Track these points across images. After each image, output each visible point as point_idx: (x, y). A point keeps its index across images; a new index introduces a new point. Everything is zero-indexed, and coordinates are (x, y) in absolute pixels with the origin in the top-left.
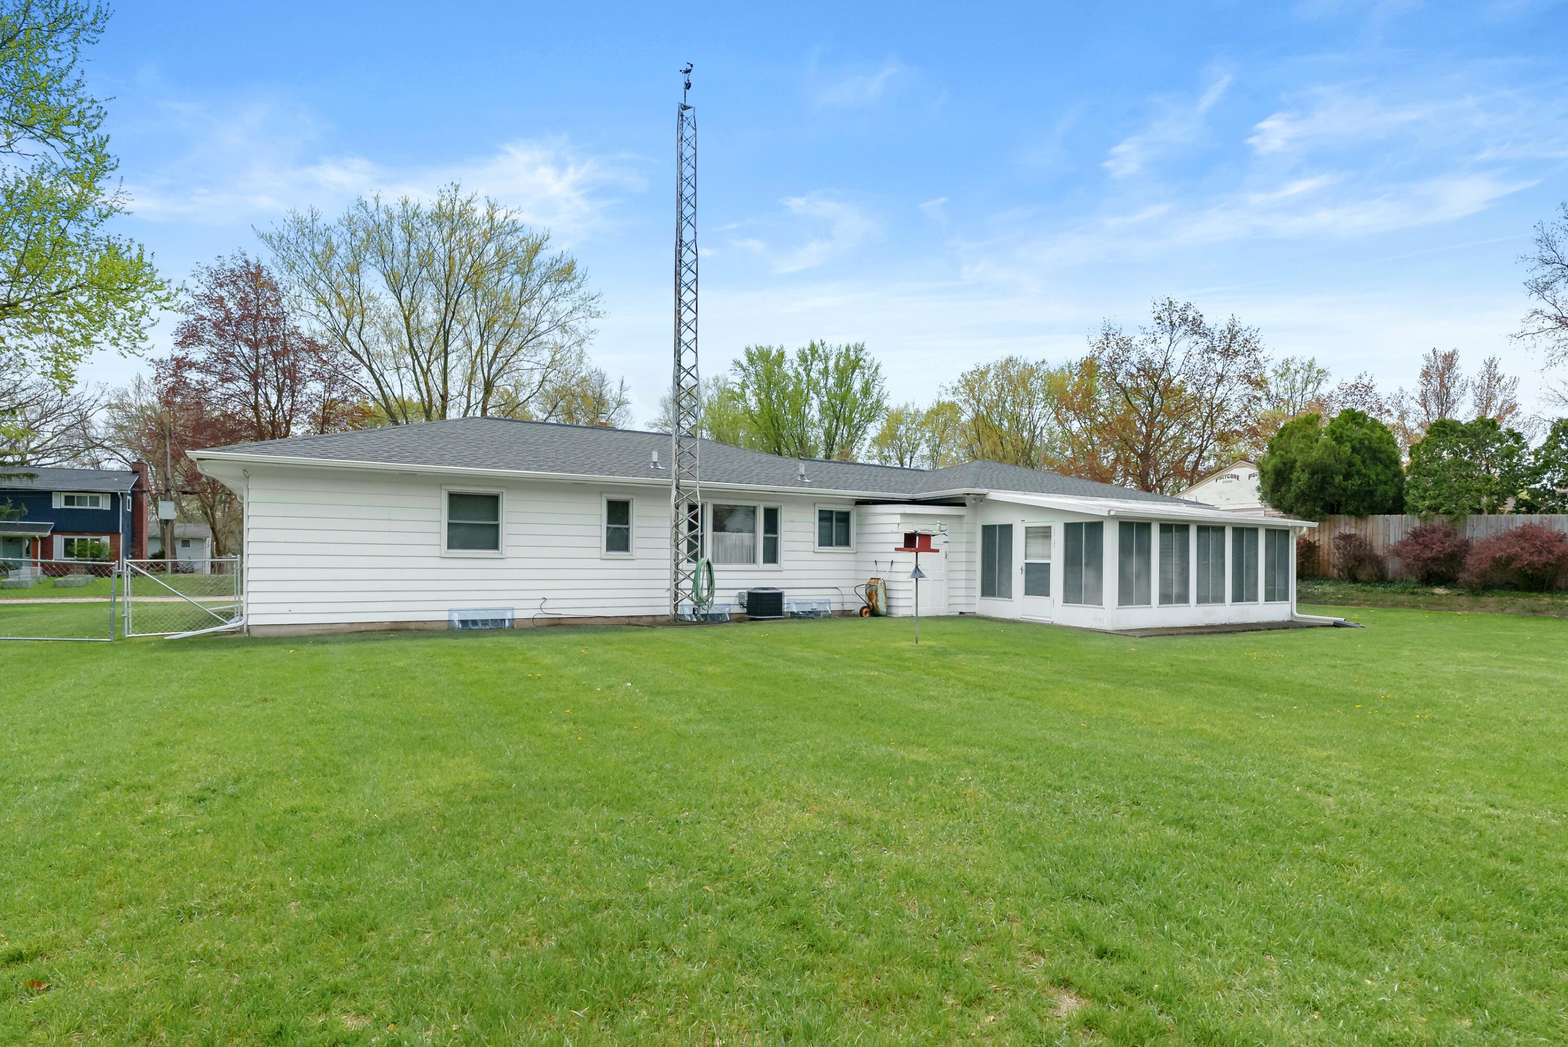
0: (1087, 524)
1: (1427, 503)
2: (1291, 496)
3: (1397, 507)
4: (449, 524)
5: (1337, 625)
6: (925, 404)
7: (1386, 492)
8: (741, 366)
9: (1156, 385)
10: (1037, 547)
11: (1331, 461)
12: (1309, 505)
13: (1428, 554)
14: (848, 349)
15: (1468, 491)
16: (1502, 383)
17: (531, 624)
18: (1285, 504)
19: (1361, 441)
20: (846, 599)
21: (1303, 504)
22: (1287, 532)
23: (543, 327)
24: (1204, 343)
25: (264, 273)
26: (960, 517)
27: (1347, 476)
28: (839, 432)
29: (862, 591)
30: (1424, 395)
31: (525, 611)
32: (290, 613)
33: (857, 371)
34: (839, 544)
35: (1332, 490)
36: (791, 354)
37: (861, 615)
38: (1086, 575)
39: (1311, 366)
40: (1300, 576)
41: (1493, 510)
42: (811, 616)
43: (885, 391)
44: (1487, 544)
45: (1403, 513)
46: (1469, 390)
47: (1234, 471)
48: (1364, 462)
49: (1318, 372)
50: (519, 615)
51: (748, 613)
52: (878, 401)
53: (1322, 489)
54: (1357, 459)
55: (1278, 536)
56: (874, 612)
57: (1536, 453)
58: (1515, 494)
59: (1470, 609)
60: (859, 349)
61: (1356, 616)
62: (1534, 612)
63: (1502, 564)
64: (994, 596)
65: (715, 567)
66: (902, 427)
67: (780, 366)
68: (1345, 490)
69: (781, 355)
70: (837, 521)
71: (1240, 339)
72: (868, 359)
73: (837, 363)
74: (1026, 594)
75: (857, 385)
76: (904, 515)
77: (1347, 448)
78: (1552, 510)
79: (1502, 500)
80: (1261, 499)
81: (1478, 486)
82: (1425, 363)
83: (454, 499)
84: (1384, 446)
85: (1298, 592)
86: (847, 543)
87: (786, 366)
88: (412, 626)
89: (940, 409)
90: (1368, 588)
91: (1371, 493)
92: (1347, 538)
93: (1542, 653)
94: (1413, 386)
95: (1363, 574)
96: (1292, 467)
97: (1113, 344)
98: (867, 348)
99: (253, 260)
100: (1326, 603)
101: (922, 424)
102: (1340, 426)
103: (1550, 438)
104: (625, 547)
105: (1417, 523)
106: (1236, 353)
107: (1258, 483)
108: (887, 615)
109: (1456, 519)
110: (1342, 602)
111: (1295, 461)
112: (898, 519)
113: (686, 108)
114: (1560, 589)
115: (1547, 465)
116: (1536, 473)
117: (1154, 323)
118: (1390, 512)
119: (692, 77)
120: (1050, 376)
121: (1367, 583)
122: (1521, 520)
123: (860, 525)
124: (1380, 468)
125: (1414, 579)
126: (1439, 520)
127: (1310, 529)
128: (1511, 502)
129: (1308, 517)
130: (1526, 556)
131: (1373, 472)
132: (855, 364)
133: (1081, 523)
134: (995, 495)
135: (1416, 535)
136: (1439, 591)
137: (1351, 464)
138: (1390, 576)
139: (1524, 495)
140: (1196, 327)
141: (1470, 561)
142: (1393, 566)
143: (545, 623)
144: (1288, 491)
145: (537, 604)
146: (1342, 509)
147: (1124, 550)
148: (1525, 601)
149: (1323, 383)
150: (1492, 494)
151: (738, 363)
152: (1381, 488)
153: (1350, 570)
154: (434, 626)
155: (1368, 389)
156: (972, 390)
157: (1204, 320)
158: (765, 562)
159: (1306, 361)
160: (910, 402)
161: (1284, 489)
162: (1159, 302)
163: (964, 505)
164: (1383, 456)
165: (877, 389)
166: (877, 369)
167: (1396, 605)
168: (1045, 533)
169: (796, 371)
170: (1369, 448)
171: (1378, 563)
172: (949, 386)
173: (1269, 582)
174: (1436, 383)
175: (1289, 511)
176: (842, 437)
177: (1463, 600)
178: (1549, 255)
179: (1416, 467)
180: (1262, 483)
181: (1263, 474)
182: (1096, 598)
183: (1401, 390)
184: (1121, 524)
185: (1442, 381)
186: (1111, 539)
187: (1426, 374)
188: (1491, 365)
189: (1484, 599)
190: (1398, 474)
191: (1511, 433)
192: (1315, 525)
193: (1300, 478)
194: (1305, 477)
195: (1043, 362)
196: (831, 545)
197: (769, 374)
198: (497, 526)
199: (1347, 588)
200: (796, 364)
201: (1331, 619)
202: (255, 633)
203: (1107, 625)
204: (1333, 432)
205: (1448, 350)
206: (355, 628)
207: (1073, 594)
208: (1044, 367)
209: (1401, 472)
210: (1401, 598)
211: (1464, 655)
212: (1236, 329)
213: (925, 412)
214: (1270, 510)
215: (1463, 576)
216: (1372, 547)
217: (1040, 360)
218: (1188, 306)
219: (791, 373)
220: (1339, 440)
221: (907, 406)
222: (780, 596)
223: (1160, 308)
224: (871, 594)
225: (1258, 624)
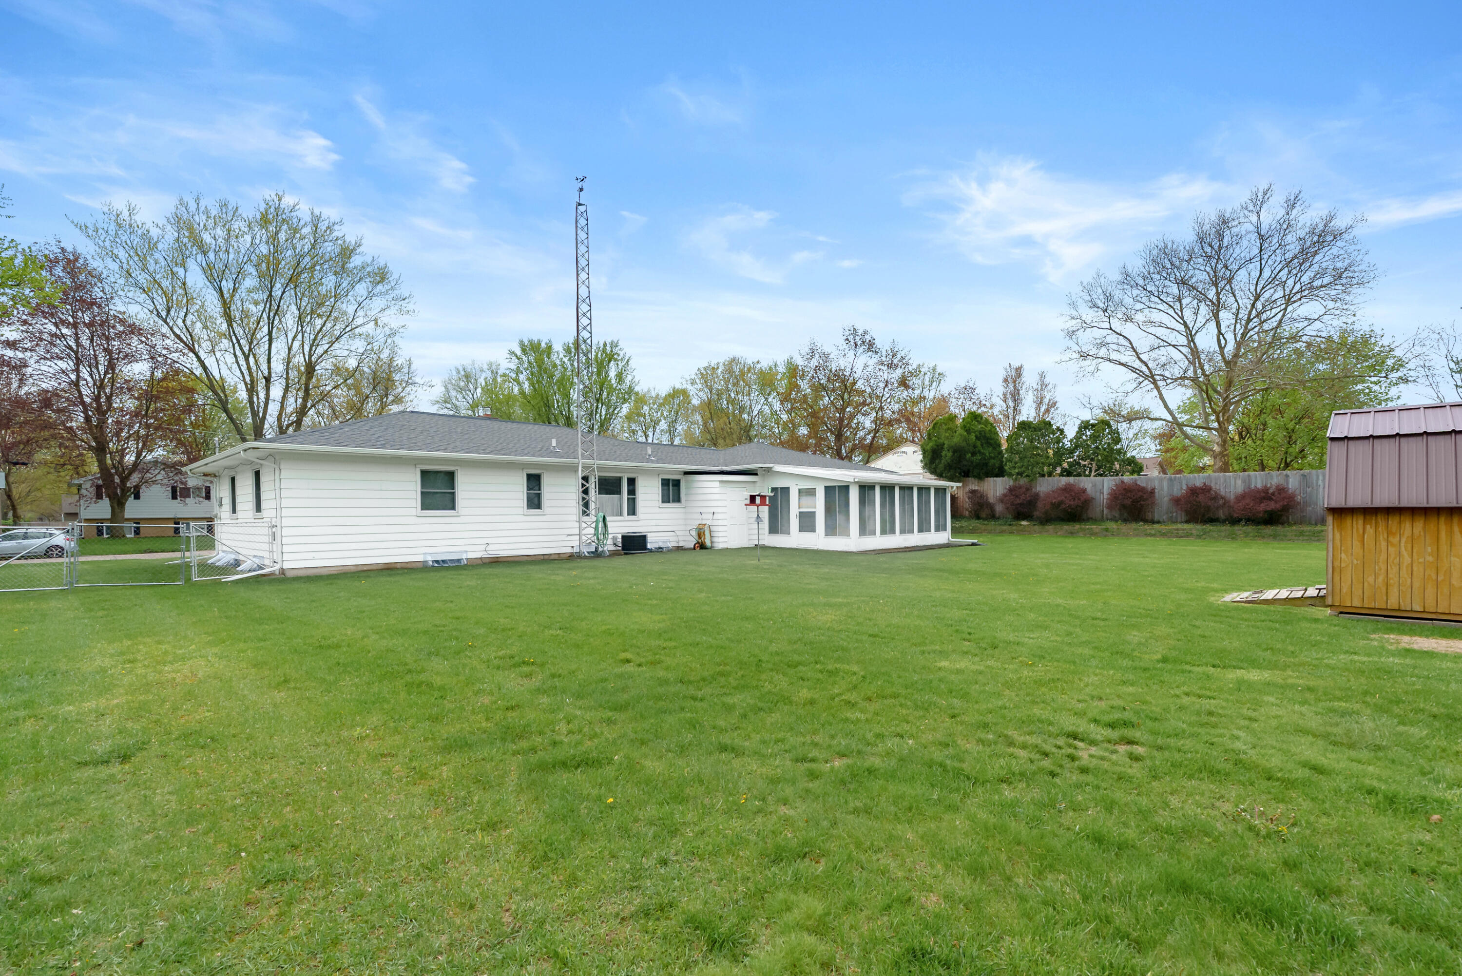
0: (839, 487)
1: (1017, 471)
2: (941, 466)
3: (1000, 472)
4: (422, 493)
5: (973, 544)
6: (663, 390)
7: (994, 465)
8: (516, 356)
9: (845, 385)
10: (806, 500)
11: (964, 444)
12: (952, 472)
13: (1018, 501)
14: (605, 345)
15: (1038, 463)
16: (1049, 388)
17: (480, 562)
18: (938, 471)
19: (980, 432)
20: (681, 538)
21: (949, 471)
22: (945, 489)
23: (359, 321)
24: (876, 358)
25: (81, 261)
26: (754, 482)
27: (973, 454)
28: (599, 411)
29: (694, 533)
30: (1005, 395)
31: (475, 552)
32: (314, 559)
33: (612, 362)
34: (674, 501)
35: (965, 463)
36: (558, 347)
37: (694, 548)
38: (839, 518)
39: (934, 370)
40: (953, 516)
41: (1050, 474)
42: (660, 550)
43: (636, 380)
44: (1048, 495)
45: (1003, 476)
46: (1030, 392)
47: (904, 449)
48: (982, 445)
49: (939, 374)
50: (471, 555)
51: (623, 549)
52: (630, 387)
53: (960, 461)
54: (978, 443)
55: (940, 492)
56: (702, 546)
57: (1071, 441)
58: (1061, 465)
59: (1040, 533)
60: (614, 345)
61: (981, 539)
62: (1072, 534)
63: (1056, 506)
64: (777, 533)
65: (608, 519)
66: (646, 407)
67: (549, 357)
68: (972, 462)
69: (549, 348)
70: (673, 486)
71: (899, 357)
72: (622, 353)
73: (596, 356)
74: (800, 531)
75: (612, 373)
76: (721, 482)
77: (973, 437)
78: (1079, 475)
79: (1054, 468)
80: (923, 467)
81: (1043, 461)
82: (1005, 373)
83: (424, 474)
84: (993, 436)
85: (952, 527)
86: (678, 500)
87: (554, 357)
88: (398, 566)
89: (675, 393)
90: (986, 522)
91: (986, 464)
92: (973, 492)
93: (1077, 554)
94: (999, 389)
95: (984, 515)
96: (942, 448)
97: (817, 356)
98: (621, 344)
99: (70, 249)
100: (963, 532)
101: (661, 405)
102: (968, 423)
103: (1077, 433)
104: (538, 506)
105: (1011, 483)
106: (897, 366)
107: (921, 457)
108: (711, 548)
109: (1032, 480)
110: (972, 532)
111: (944, 444)
112: (717, 484)
113: (580, 204)
114: (1084, 520)
115: (1077, 447)
116: (1071, 452)
117: (844, 343)
118: (997, 476)
119: (585, 184)
120: (761, 371)
121: (984, 519)
122: (1065, 480)
123: (687, 488)
124: (991, 449)
125: (1010, 516)
126: (1023, 481)
127: (957, 487)
128: (1059, 470)
129: (951, 479)
130: (1067, 501)
131: (987, 451)
132: (611, 357)
133: (835, 487)
134: (778, 468)
135: (1011, 490)
136: (1024, 523)
137: (975, 447)
138: (997, 515)
139: (1065, 465)
140: (871, 346)
141: (1040, 504)
142: (999, 508)
143: (488, 561)
144: (940, 462)
145: (483, 547)
146: (971, 474)
147: (862, 502)
148: (1067, 527)
149: (942, 382)
150: (1050, 465)
151: (512, 353)
152: (992, 461)
153: (975, 512)
154: (414, 565)
155: (973, 389)
156: (706, 382)
157: (876, 342)
158: (628, 514)
159: (931, 365)
160: (651, 388)
161: (937, 461)
162: (847, 329)
163: (756, 474)
164: (992, 442)
165: (629, 378)
166: (628, 361)
167: (1002, 532)
168: (811, 492)
169: (561, 360)
170: (985, 437)
171: (991, 507)
172: (688, 378)
173: (937, 520)
174: (1011, 386)
175: (940, 476)
176: (601, 416)
177: (1036, 528)
178: (1075, 314)
179: (1010, 449)
180: (924, 457)
181: (924, 452)
182: (846, 533)
183: (991, 390)
184: (860, 486)
185: (1015, 385)
186: (854, 495)
187: (1006, 381)
188: (1042, 375)
189: (1047, 527)
190: (1001, 452)
191: (1058, 429)
192: (960, 485)
193: (947, 455)
194: (950, 454)
195: (758, 362)
196: (669, 502)
197: (540, 363)
198: (453, 494)
199: (975, 523)
200: (561, 356)
201: (970, 541)
202: (289, 574)
203: (854, 549)
204: (965, 427)
205: (1018, 365)
206: (360, 568)
207: (831, 530)
208: (758, 366)
209: (1002, 451)
210: (1005, 528)
211: (1042, 555)
212: (896, 349)
213: (663, 395)
214: (928, 475)
215: (1036, 514)
216: (987, 498)
217: (756, 361)
218: (865, 333)
219: (558, 362)
220: (968, 431)
221: (649, 391)
222: (644, 537)
223: (848, 333)
224: (700, 534)
225: (932, 545)
